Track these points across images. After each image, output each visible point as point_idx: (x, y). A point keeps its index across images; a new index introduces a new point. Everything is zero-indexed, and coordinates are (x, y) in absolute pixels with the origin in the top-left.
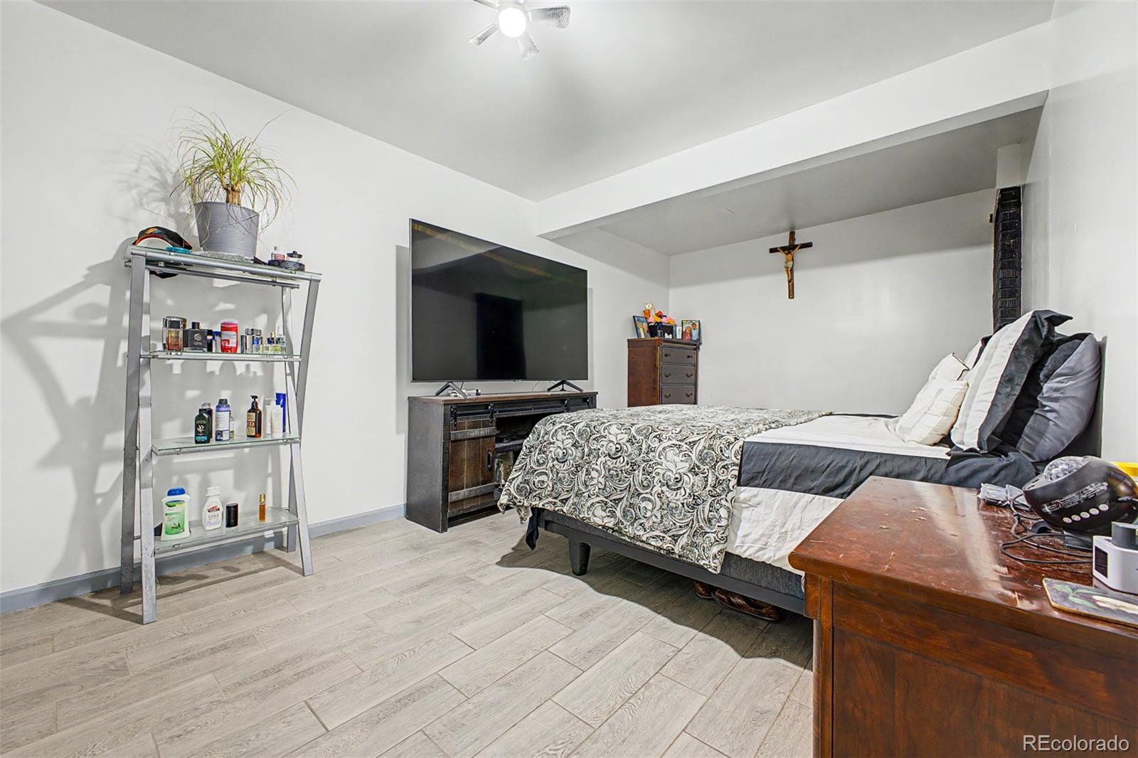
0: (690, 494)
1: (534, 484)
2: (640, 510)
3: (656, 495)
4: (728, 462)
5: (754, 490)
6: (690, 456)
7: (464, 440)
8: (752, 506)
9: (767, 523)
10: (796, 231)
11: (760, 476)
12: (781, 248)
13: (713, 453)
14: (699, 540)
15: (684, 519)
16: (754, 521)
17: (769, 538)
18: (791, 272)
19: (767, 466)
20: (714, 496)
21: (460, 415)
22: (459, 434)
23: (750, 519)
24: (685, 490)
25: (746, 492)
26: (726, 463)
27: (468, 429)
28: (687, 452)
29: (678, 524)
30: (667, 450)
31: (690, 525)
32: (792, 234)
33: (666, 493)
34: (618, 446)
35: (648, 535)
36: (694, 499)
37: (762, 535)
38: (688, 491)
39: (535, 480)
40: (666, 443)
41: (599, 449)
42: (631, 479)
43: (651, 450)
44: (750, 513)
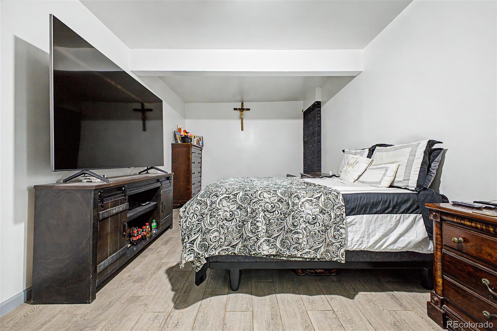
0: (322, 225)
1: (210, 240)
2: (292, 240)
3: (303, 229)
4: (339, 205)
5: (353, 217)
6: (318, 205)
7: (108, 218)
8: (353, 225)
9: (361, 231)
10: (244, 103)
11: (355, 210)
12: (238, 109)
13: (330, 201)
14: (330, 248)
15: (320, 239)
16: (354, 232)
17: (363, 238)
18: (242, 119)
19: (357, 204)
20: (336, 224)
21: (106, 197)
22: (103, 214)
23: (352, 231)
24: (319, 223)
25: (350, 218)
26: (338, 206)
27: (111, 208)
28: (316, 203)
29: (317, 242)
30: (305, 203)
31: (324, 241)
32: (242, 104)
33: (309, 227)
34: (272, 205)
35: (300, 253)
36: (325, 227)
37: (360, 238)
38: (321, 223)
39: (211, 237)
40: (303, 200)
41: (259, 208)
42: (285, 223)
43: (294, 204)
44: (351, 228)
